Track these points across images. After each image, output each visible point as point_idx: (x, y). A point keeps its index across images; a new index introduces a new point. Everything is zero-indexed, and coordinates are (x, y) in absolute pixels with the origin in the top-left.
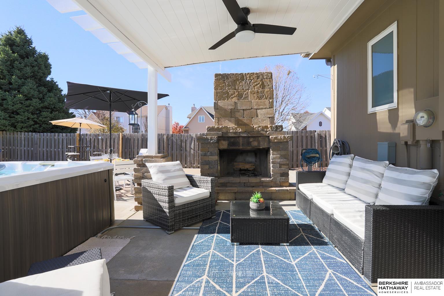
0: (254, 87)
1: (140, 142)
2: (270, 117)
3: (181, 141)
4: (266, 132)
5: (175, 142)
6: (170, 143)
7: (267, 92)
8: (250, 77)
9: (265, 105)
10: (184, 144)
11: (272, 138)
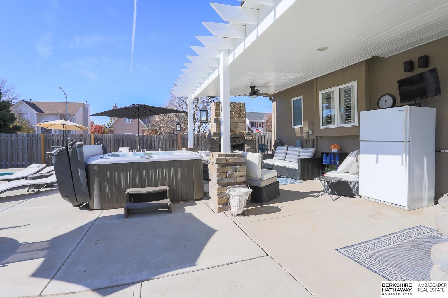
2: (244, 127)
4: (244, 135)
7: (243, 113)
8: (234, 105)
9: (242, 120)
11: (247, 138)
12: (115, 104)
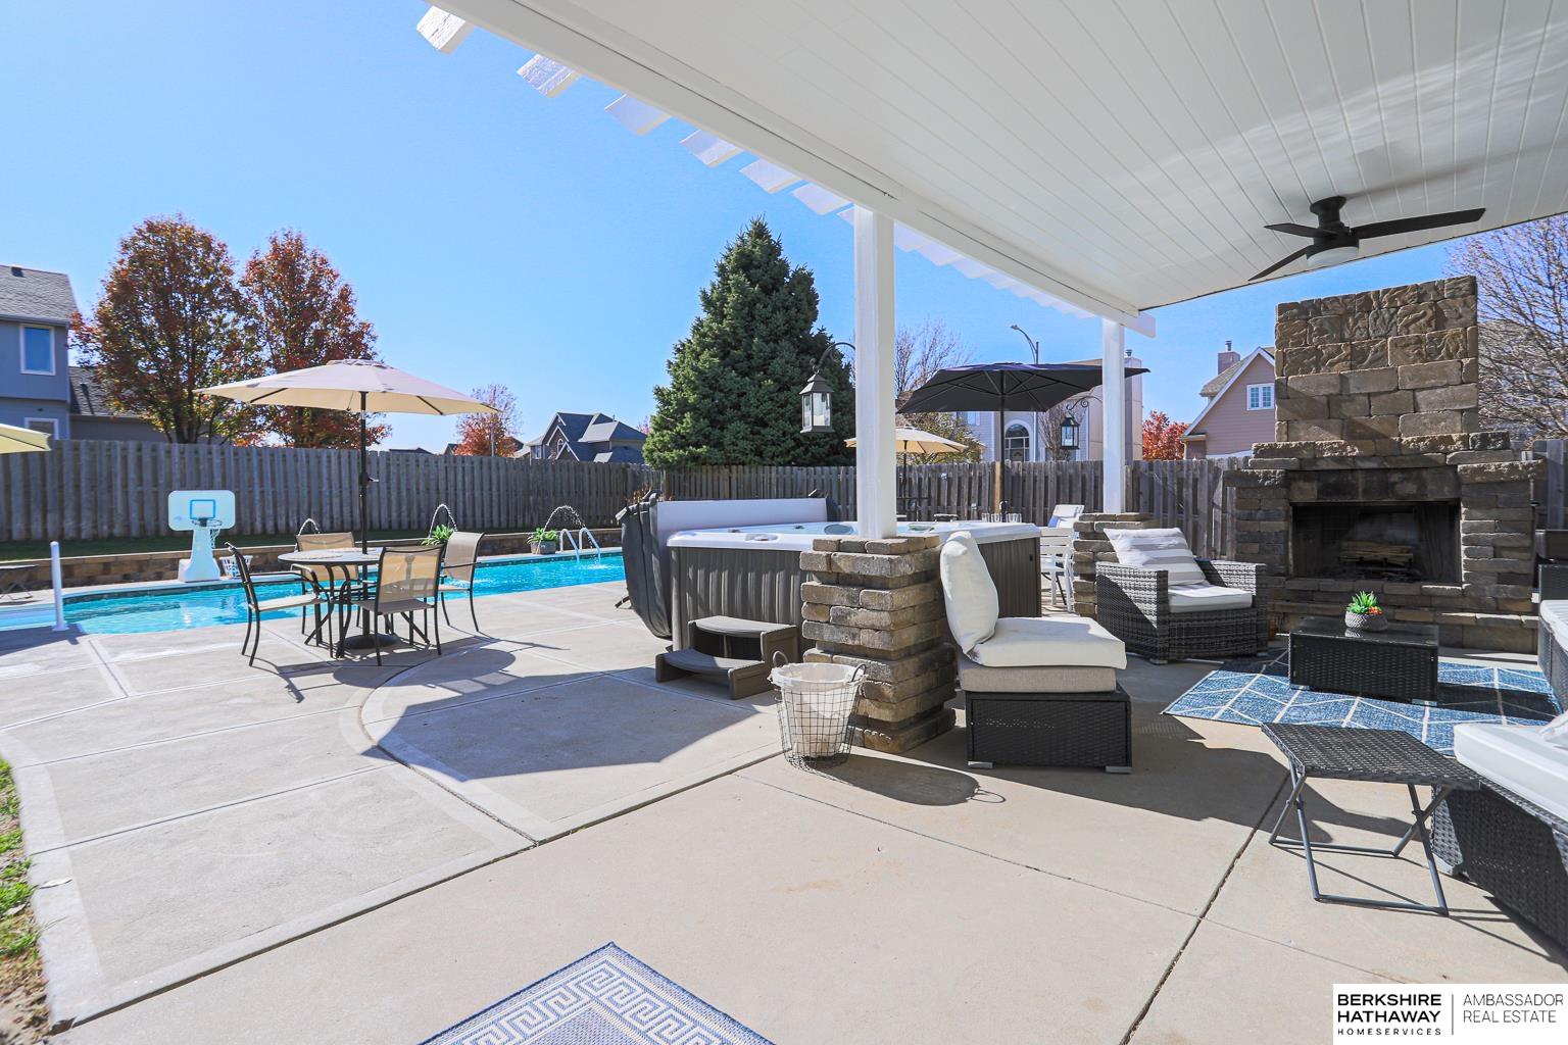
0: (1407, 326)
1: (1052, 485)
2: (1462, 411)
3: (1181, 482)
4: (1446, 454)
5: (1159, 485)
6: (1144, 487)
7: (1453, 336)
8: (1391, 300)
9: (1446, 376)
10: (1188, 493)
11: (1465, 469)
12: (1229, 344)
